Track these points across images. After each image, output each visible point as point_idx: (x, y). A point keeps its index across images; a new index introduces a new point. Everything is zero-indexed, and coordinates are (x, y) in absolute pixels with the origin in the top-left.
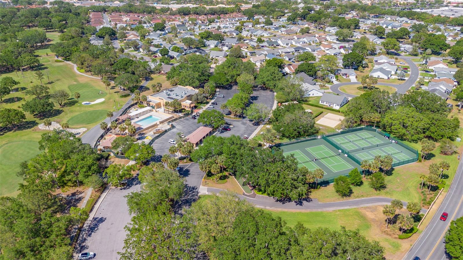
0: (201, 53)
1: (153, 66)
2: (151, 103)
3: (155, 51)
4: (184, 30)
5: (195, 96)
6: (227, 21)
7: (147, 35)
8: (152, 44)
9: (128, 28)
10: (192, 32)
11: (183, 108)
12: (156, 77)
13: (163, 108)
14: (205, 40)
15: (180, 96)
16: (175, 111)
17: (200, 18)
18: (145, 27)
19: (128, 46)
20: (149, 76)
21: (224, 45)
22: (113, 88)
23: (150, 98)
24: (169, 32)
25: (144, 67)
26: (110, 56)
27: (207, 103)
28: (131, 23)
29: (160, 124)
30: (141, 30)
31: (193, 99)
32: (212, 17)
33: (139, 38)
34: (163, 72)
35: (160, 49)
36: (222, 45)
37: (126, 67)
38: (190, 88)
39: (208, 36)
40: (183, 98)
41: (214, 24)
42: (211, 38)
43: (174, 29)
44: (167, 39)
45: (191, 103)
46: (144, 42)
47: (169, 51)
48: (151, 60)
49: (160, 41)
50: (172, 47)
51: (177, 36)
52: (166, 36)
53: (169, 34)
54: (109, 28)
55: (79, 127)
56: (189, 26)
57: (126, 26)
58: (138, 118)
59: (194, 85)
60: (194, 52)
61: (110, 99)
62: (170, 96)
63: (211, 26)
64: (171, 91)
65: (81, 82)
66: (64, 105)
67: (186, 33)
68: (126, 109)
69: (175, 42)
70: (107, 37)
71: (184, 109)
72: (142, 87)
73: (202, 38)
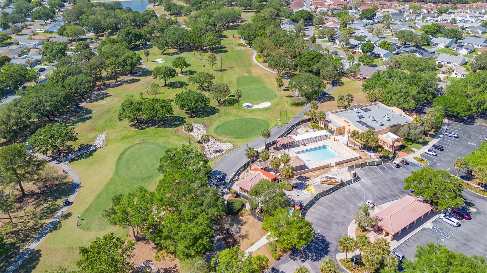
0: (422, 54)
1: (347, 65)
2: (330, 125)
3: (355, 44)
4: (400, 21)
5: (406, 128)
6: (467, 13)
7: (349, 23)
8: (354, 35)
9: (329, 13)
10: (412, 23)
11: (380, 144)
12: (347, 82)
13: (346, 137)
14: (431, 37)
15: (379, 122)
16: (366, 147)
17: (425, 6)
18: (350, 14)
19: (323, 34)
20: (338, 79)
21: (461, 46)
22: (287, 89)
23: (330, 116)
24: (379, 22)
25: (335, 66)
26: (296, 45)
27: (425, 143)
28: (334, 7)
29: (336, 165)
30: (343, 17)
31: (401, 133)
32: (443, 6)
33: (339, 26)
34: (359, 76)
35: (363, 42)
36: (459, 46)
37: (311, 63)
38: (397, 111)
39: (437, 31)
40: (384, 128)
41: (447, 15)
42: (440, 35)
43: (387, 17)
44: (375, 30)
45: (397, 141)
46: (343, 31)
47: (375, 46)
48: (346, 57)
49: (364, 31)
50: (380, 42)
51: (388, 28)
52: (375, 27)
53: (379, 24)
54: (307, 12)
55: (225, 139)
56: (407, 16)
57: (328, 10)
58: (305, 145)
59: (406, 106)
60: (412, 52)
61: (277, 105)
62: (362, 120)
63: (442, 17)
64: (366, 110)
65: (253, 75)
66: (223, 103)
67: (403, 25)
68: (293, 126)
69: (385, 35)
70: (301, 22)
71: (380, 146)
72: (324, 94)
73: (427, 32)
